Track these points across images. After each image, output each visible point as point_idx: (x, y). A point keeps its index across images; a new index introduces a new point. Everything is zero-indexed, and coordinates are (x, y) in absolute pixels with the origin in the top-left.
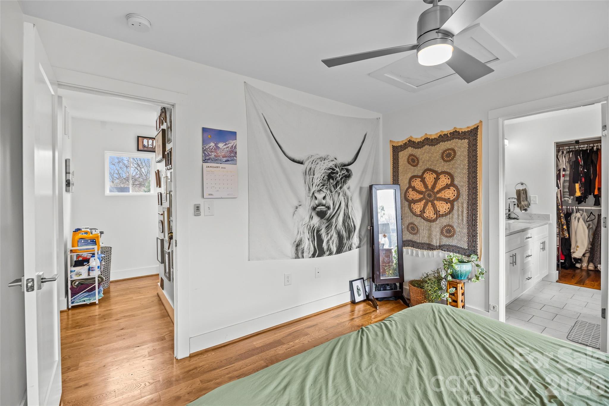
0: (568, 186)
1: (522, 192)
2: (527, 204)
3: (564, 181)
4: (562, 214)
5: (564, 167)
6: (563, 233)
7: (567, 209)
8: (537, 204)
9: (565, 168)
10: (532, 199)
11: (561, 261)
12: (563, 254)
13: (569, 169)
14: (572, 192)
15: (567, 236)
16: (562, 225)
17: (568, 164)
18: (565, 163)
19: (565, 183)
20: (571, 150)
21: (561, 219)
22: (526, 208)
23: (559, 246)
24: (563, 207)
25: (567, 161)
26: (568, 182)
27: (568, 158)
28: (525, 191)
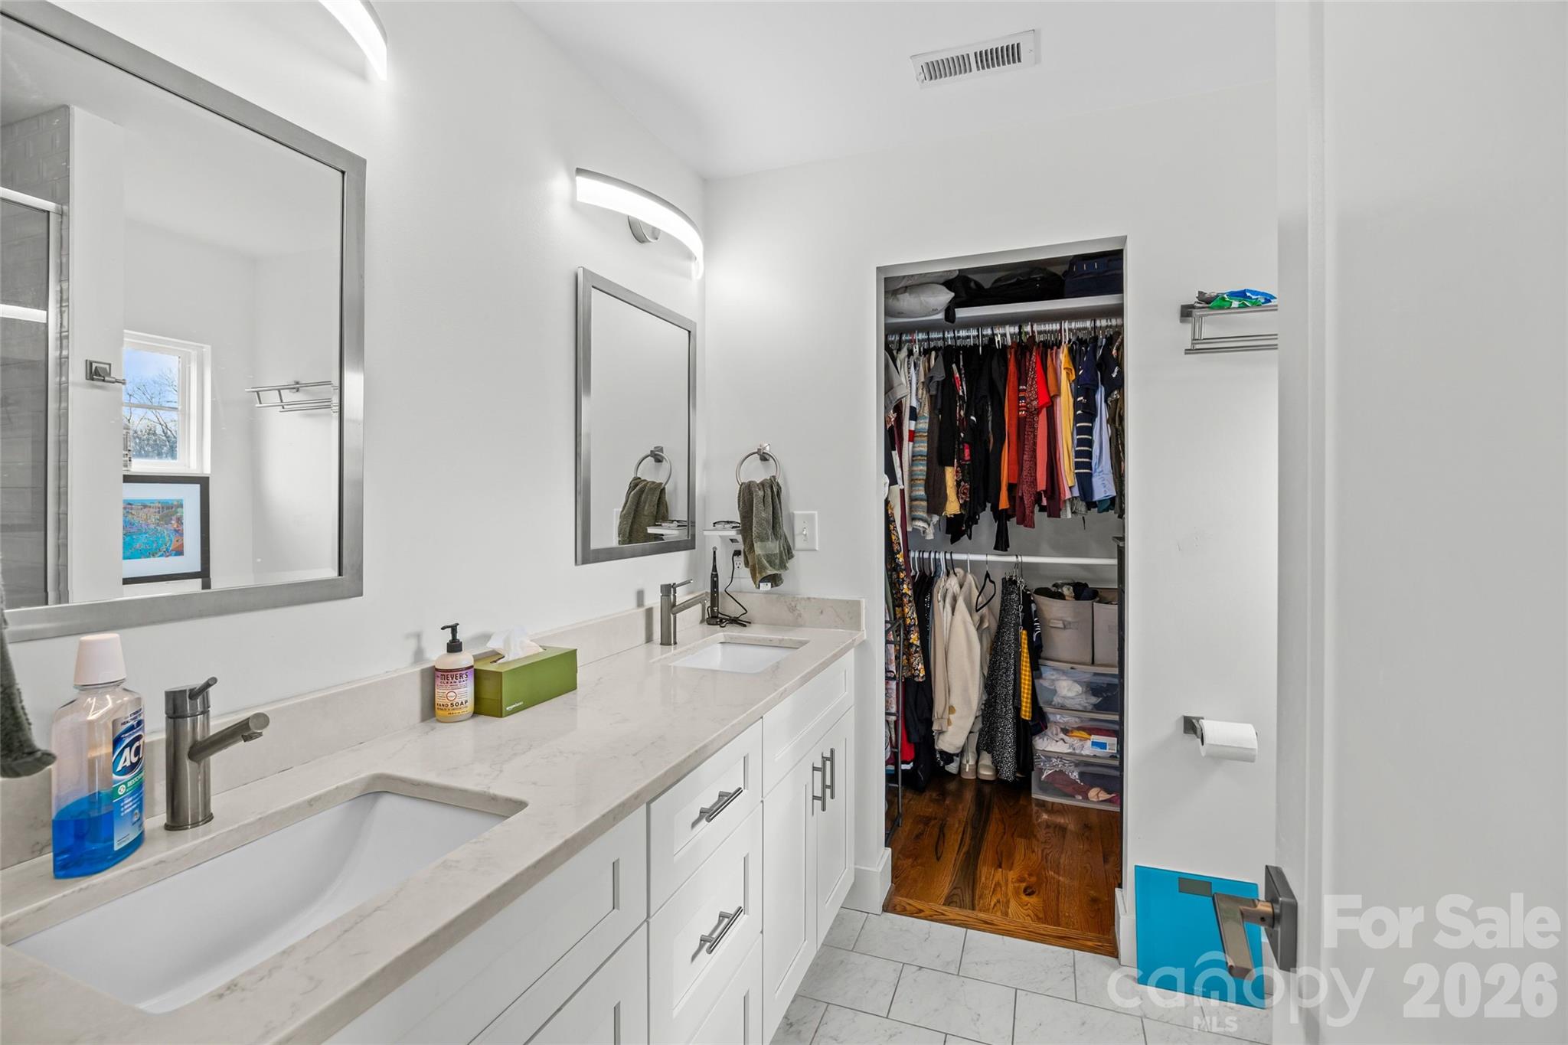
0: (925, 477)
1: (761, 493)
2: (777, 551)
3: (914, 456)
4: (905, 586)
5: (914, 404)
6: (908, 660)
7: (921, 560)
8: (815, 550)
9: (915, 408)
10: (798, 526)
11: (904, 767)
12: (909, 740)
13: (926, 412)
14: (935, 499)
15: (921, 675)
16: (905, 629)
17: (925, 392)
18: (917, 389)
19: (917, 465)
20: (932, 345)
21: (901, 605)
22: (771, 571)
23: (898, 717)
24: (912, 554)
25: (923, 383)
26: (925, 462)
27: (925, 371)
28: (773, 491)
